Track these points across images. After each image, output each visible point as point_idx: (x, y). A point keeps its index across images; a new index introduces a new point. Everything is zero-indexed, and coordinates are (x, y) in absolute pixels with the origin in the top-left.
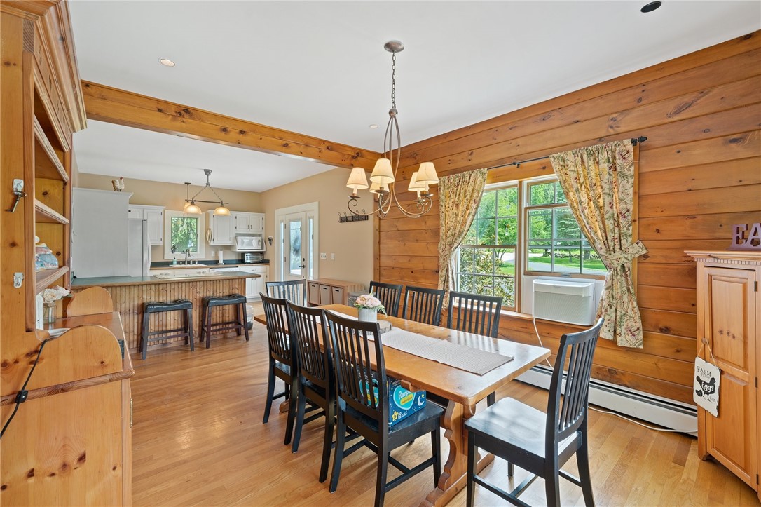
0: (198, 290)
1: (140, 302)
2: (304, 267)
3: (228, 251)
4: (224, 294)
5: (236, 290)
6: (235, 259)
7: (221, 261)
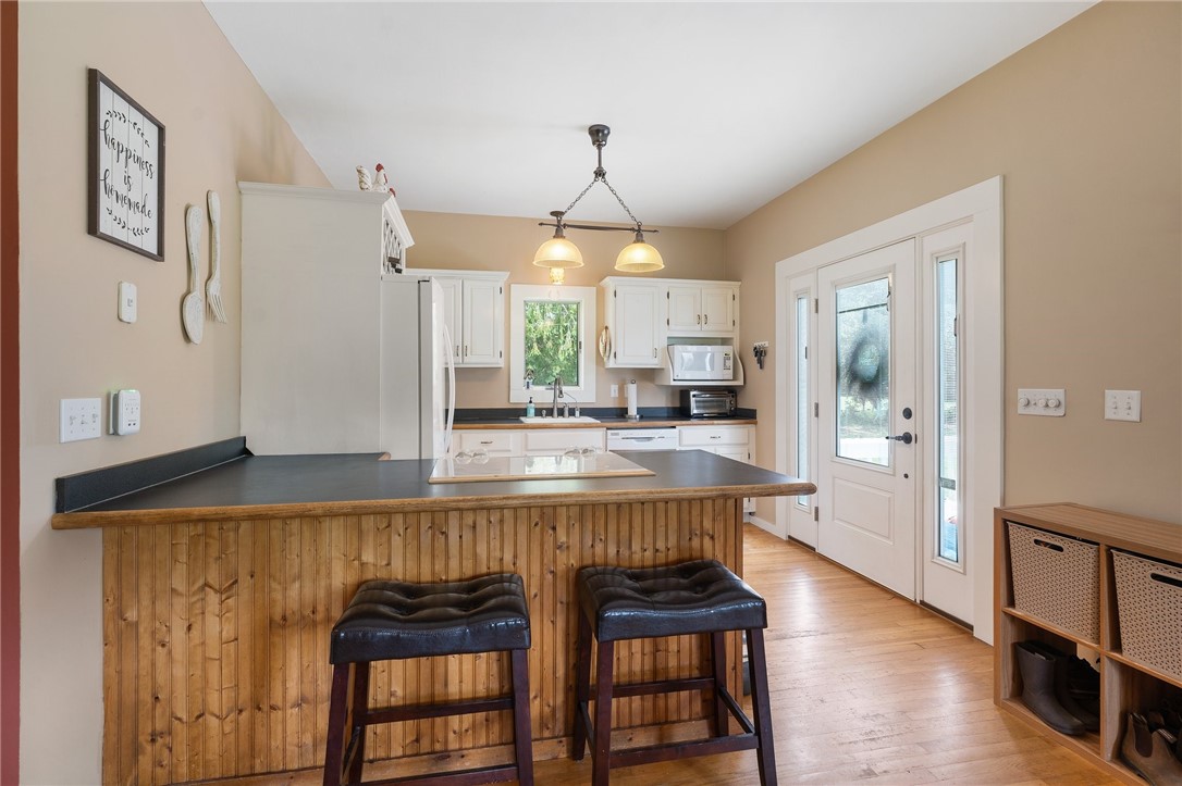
0: (562, 538)
1: (352, 579)
2: (907, 438)
3: (650, 385)
4: (661, 558)
5: (707, 542)
6: (664, 405)
7: (633, 411)
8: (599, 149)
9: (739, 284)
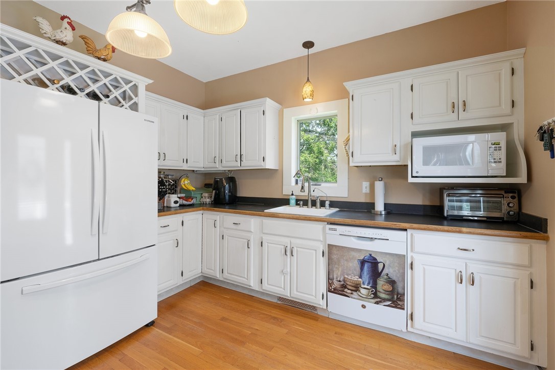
6: (421, 204)
7: (380, 207)
9: (522, 50)
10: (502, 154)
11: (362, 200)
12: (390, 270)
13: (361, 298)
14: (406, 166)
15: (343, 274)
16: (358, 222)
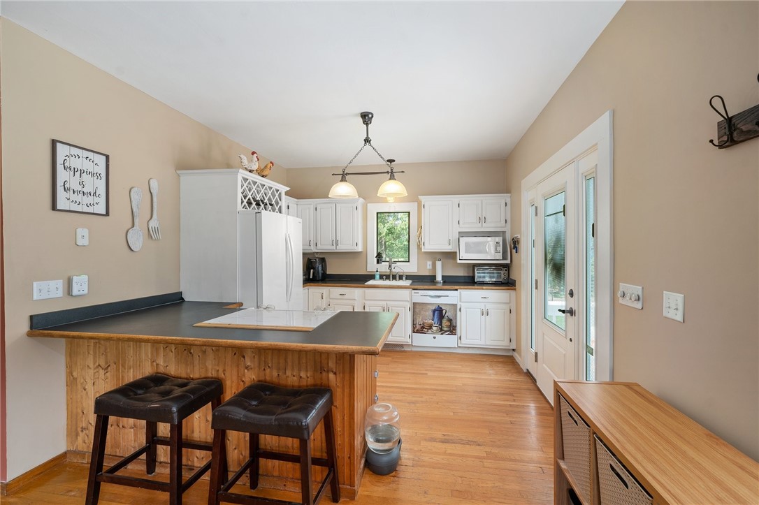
2: (571, 312)
3: (452, 262)
6: (462, 275)
7: (439, 278)
8: (367, 125)
9: (509, 195)
10: (500, 249)
11: (427, 274)
12: (449, 314)
13: (433, 333)
14: (456, 253)
15: (422, 320)
16: (426, 287)
